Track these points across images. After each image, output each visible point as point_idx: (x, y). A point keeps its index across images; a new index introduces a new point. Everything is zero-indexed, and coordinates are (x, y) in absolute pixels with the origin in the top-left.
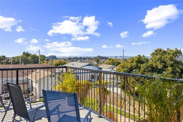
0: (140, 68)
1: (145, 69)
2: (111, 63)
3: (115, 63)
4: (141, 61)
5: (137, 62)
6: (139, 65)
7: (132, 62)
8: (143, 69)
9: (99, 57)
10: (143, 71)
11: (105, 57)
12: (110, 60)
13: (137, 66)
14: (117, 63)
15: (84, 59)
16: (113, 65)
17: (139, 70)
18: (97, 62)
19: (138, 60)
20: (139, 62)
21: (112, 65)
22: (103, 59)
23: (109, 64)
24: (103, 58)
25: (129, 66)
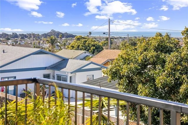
0: (164, 62)
1: (175, 65)
2: (80, 47)
3: (89, 46)
4: (166, 47)
5: (156, 49)
6: (162, 56)
7: (145, 50)
8: (171, 65)
9: (53, 32)
10: (172, 69)
11: (66, 33)
12: (78, 39)
13: (157, 57)
14: (94, 46)
15: (22, 38)
16: (85, 50)
17: (163, 67)
18: (52, 44)
19: (159, 45)
20: (161, 49)
21: (83, 51)
22: (63, 37)
23: (78, 48)
24: (63, 35)
25: (140, 58)
